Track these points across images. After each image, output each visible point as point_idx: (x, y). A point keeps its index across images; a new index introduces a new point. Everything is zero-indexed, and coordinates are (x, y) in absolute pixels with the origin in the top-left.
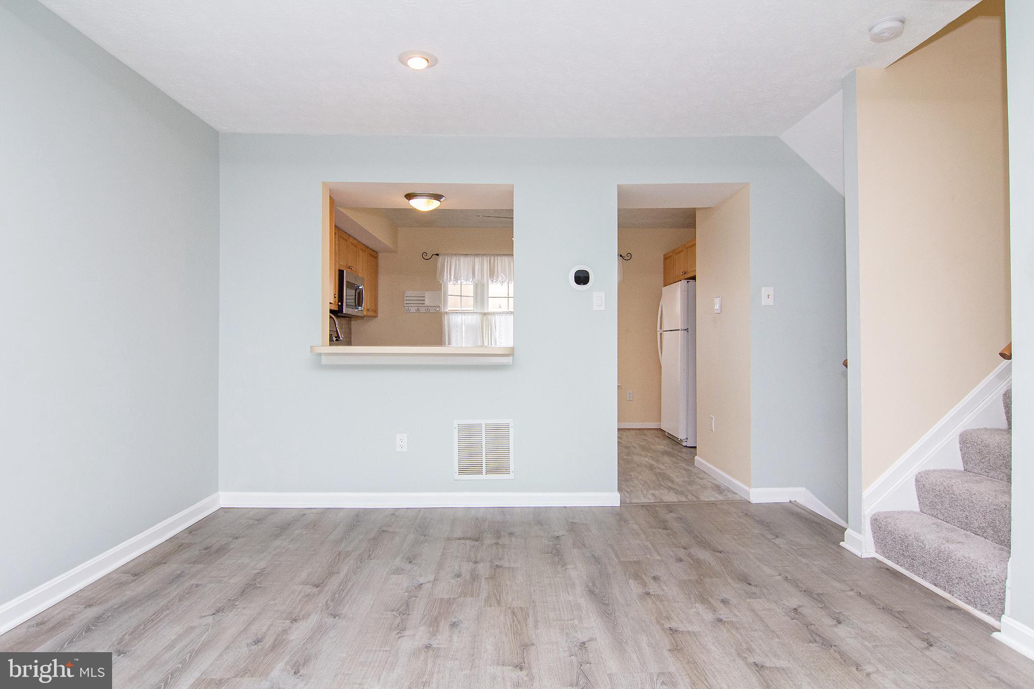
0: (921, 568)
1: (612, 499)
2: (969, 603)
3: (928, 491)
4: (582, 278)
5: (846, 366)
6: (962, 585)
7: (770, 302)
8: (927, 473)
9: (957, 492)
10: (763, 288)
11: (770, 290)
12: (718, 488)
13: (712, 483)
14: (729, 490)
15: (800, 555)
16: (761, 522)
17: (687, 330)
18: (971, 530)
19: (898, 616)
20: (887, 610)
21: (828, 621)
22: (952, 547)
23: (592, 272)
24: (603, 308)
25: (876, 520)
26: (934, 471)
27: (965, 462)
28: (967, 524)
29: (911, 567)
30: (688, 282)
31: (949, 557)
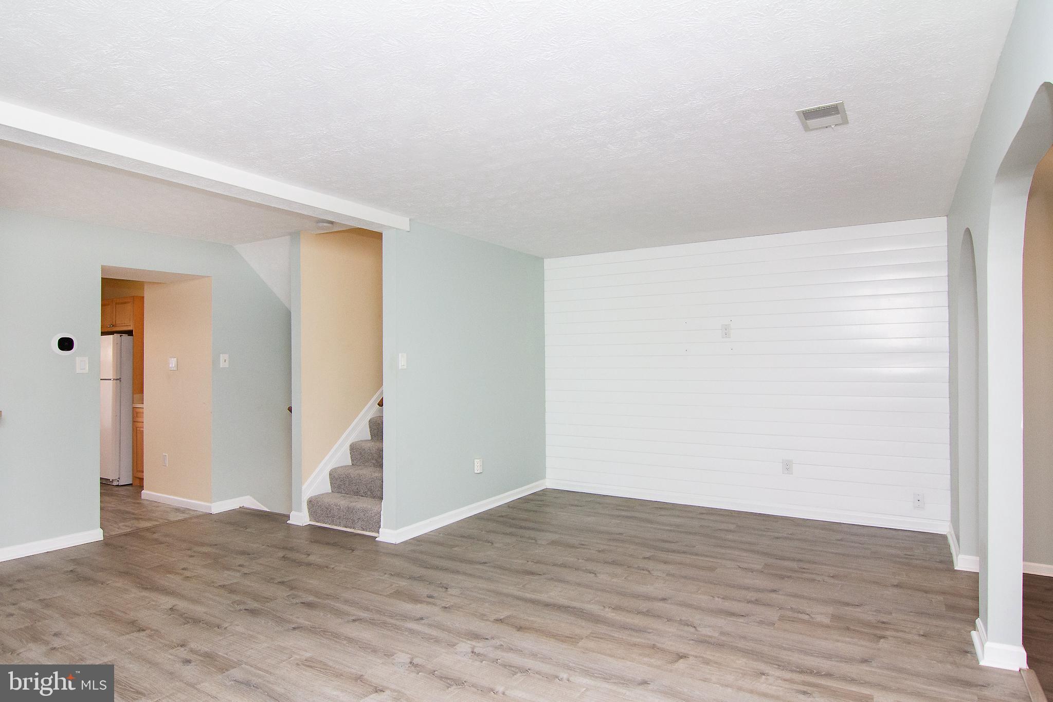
0: (338, 521)
1: (97, 535)
2: (363, 530)
3: (337, 479)
4: (66, 344)
5: (291, 411)
6: (360, 522)
7: (226, 365)
8: (335, 469)
9: (352, 476)
10: (221, 355)
11: (226, 356)
12: (178, 510)
13: (171, 508)
14: (189, 510)
15: (269, 533)
16: (230, 523)
17: (119, 379)
18: (359, 495)
19: (335, 545)
20: (328, 544)
21: (304, 556)
22: (354, 504)
23: (76, 341)
24: (87, 370)
25: (311, 501)
26: (338, 467)
27: (352, 461)
28: (357, 492)
29: (332, 523)
30: (121, 336)
31: (353, 509)
